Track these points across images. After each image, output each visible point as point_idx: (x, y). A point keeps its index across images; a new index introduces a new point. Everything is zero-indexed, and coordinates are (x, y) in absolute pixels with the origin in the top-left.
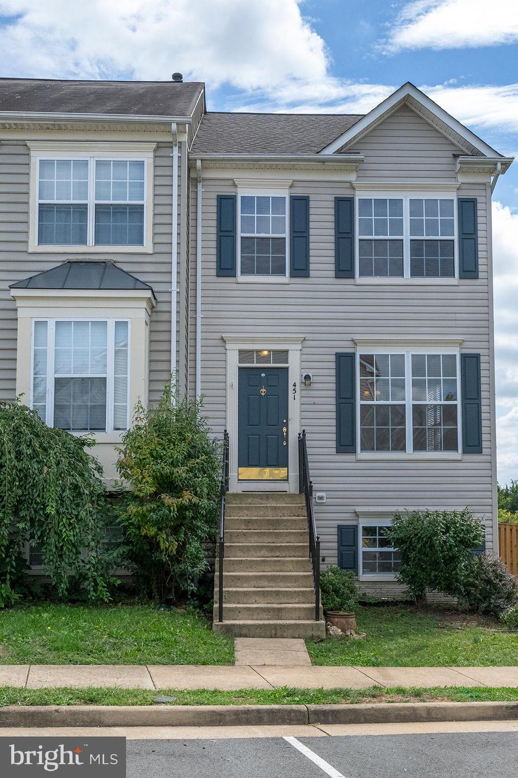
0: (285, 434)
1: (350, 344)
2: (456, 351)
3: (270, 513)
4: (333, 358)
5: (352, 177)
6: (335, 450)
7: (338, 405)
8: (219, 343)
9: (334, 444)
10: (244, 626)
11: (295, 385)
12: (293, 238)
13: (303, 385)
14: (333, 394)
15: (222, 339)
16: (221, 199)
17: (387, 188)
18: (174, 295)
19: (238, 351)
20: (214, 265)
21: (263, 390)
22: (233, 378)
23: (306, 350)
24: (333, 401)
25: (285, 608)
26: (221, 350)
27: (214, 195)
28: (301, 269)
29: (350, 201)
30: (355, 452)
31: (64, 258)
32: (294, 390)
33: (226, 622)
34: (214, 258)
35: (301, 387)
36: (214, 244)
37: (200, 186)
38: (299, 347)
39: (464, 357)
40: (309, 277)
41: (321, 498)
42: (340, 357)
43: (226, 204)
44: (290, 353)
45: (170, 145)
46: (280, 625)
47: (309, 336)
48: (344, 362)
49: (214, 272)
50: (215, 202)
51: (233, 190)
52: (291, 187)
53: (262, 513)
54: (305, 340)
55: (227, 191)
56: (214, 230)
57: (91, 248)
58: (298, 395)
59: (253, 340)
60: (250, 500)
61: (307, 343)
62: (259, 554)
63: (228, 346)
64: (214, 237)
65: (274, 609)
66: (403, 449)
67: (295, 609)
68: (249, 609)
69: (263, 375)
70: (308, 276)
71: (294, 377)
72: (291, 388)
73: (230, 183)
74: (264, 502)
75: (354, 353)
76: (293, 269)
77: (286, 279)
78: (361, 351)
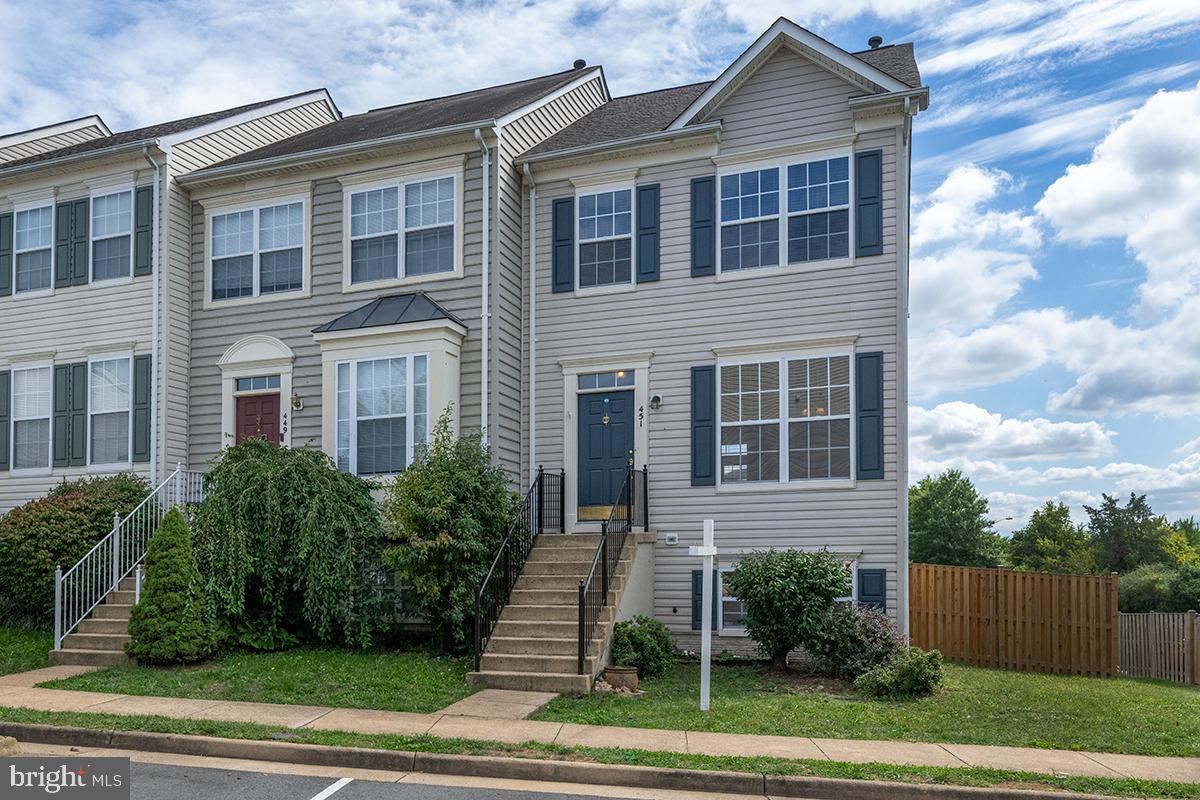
1: (709, 355)
2: (849, 351)
4: (688, 374)
5: (713, 152)
6: (689, 482)
7: (694, 429)
8: (555, 368)
9: (688, 475)
10: (498, 677)
11: (641, 410)
12: (639, 237)
13: (651, 409)
14: (688, 416)
15: (558, 364)
16: (557, 204)
17: (757, 157)
18: (485, 321)
19: (576, 377)
20: (549, 281)
21: (607, 418)
22: (571, 407)
23: (654, 368)
24: (688, 424)
25: (549, 660)
26: (557, 376)
27: (550, 201)
28: (650, 272)
29: (710, 181)
30: (714, 485)
31: (376, 295)
32: (641, 415)
33: (483, 672)
34: (550, 273)
35: (648, 411)
36: (549, 257)
37: (533, 192)
38: (647, 364)
39: (859, 357)
40: (658, 280)
41: (672, 539)
42: (695, 371)
43: (562, 209)
44: (636, 372)
45: (478, 154)
46: (537, 677)
47: (658, 351)
48: (702, 378)
49: (549, 288)
50: (550, 209)
51: (571, 191)
52: (637, 176)
53: (573, 556)
54: (653, 355)
55: (563, 194)
56: (549, 241)
57: (401, 280)
58: (645, 420)
59: (591, 362)
60: (578, 543)
61: (657, 359)
62: (550, 602)
63: (565, 371)
64: (549, 249)
65: (537, 660)
66: (776, 477)
67: (562, 661)
68: (511, 659)
69: (607, 400)
71: (641, 400)
72: (637, 413)
73: (566, 184)
75: (714, 366)
76: (639, 273)
77: (631, 286)
78: (722, 362)
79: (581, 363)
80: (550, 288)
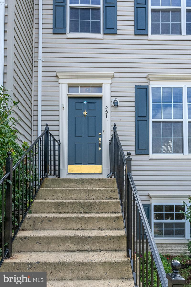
0: (100, 142)
1: (145, 80)
3: (84, 196)
4: (133, 90)
6: (135, 152)
7: (137, 121)
8: (55, 79)
9: (134, 148)
11: (107, 108)
12: (105, 7)
13: (113, 108)
14: (133, 114)
15: (57, 76)
19: (67, 85)
20: (51, 26)
21: (85, 113)
22: (64, 102)
23: (114, 85)
24: (133, 119)
26: (56, 84)
28: (111, 29)
30: (148, 154)
32: (106, 111)
34: (51, 21)
35: (111, 109)
36: (51, 12)
38: (110, 81)
42: (138, 88)
44: (104, 86)
47: (116, 75)
48: (141, 92)
53: (75, 196)
54: (114, 76)
56: (51, 2)
58: (109, 114)
59: (77, 77)
60: (67, 185)
63: (60, 81)
64: (51, 7)
69: (85, 102)
70: (116, 34)
71: (107, 102)
72: (104, 110)
74: (80, 186)
75: (148, 86)
76: (106, 28)
77: (100, 35)
78: (152, 84)
79: (71, 76)
80: (51, 31)
